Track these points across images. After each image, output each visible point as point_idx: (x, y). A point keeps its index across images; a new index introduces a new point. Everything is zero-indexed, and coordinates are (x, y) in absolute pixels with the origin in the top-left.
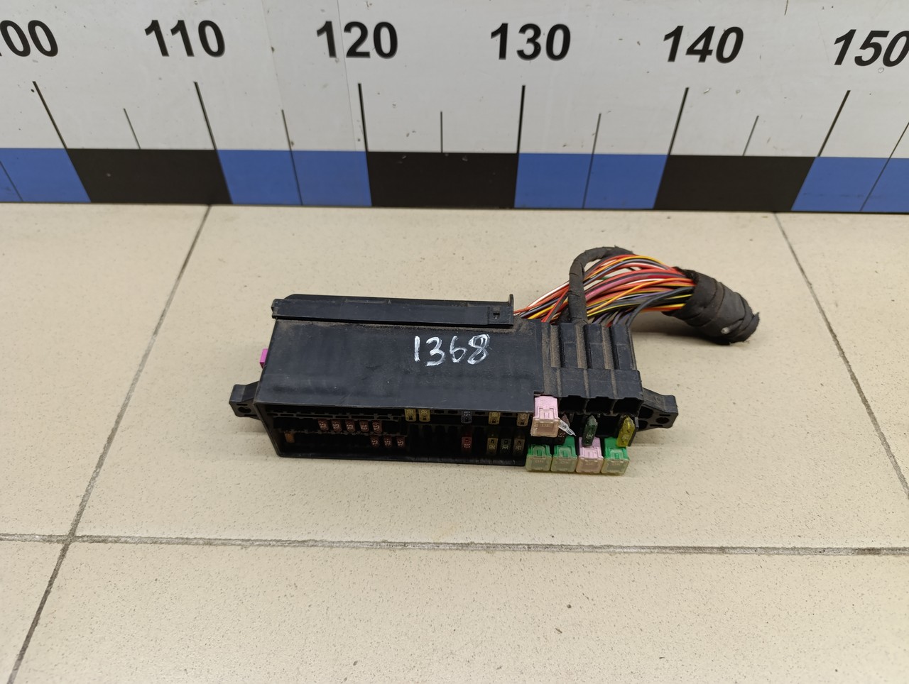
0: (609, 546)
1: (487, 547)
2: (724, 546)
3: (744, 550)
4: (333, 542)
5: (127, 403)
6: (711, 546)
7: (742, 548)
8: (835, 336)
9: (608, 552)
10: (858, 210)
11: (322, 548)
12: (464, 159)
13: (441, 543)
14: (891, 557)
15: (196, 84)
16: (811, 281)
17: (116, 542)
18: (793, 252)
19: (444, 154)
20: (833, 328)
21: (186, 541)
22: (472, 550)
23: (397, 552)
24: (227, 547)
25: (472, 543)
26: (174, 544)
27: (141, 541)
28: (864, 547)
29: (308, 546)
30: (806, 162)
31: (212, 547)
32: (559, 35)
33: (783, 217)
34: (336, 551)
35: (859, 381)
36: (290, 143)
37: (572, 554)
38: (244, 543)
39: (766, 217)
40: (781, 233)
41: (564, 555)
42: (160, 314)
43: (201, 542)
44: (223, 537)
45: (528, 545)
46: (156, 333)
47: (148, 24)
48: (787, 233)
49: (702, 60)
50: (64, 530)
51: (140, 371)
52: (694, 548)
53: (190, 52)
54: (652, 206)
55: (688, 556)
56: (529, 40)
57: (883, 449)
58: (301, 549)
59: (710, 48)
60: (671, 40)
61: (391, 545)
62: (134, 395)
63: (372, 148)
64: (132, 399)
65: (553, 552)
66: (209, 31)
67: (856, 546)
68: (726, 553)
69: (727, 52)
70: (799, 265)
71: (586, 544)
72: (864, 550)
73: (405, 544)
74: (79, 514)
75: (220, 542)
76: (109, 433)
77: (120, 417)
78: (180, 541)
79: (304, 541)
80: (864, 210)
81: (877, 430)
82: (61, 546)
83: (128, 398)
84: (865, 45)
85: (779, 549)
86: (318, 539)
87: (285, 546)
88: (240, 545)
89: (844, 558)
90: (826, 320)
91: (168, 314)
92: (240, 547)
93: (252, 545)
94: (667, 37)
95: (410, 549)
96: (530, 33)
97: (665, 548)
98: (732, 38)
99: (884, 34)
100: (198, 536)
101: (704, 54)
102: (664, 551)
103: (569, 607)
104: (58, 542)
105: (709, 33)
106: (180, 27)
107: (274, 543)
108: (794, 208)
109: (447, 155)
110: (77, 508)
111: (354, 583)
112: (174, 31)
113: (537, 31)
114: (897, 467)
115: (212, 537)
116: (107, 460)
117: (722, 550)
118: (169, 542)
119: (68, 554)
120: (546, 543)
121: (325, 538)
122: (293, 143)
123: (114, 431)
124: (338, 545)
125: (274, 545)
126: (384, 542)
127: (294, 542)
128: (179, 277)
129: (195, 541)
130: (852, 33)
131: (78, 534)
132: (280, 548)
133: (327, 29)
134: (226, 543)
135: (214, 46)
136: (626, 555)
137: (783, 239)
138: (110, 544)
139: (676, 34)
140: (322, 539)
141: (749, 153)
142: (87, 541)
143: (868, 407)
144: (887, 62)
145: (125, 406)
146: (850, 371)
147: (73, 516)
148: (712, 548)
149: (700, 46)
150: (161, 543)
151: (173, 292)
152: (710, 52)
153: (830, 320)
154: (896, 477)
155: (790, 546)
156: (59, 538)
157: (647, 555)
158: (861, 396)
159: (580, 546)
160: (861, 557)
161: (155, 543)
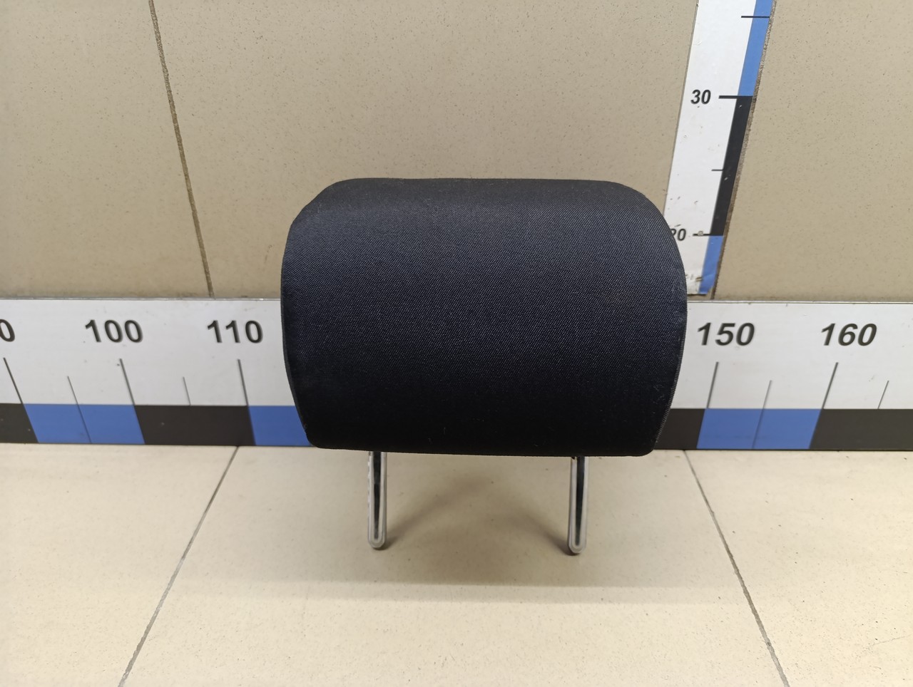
5: (156, 616)
8: (731, 557)
15: (239, 361)
16: (713, 510)
20: (731, 549)
30: (700, 413)
35: (750, 595)
39: (678, 457)
40: (690, 470)
42: (189, 541)
46: (184, 557)
47: (210, 323)
48: (695, 470)
51: (168, 589)
53: (237, 340)
66: (253, 327)
70: (704, 497)
76: (139, 641)
80: (756, 448)
81: (763, 636)
83: (157, 612)
84: (721, 332)
90: (725, 543)
91: (194, 541)
99: (733, 325)
106: (232, 325)
108: (699, 446)
112: (228, 327)
123: (143, 640)
130: (709, 325)
135: (255, 336)
144: (740, 343)
145: (154, 619)
146: (743, 586)
151: (200, 523)
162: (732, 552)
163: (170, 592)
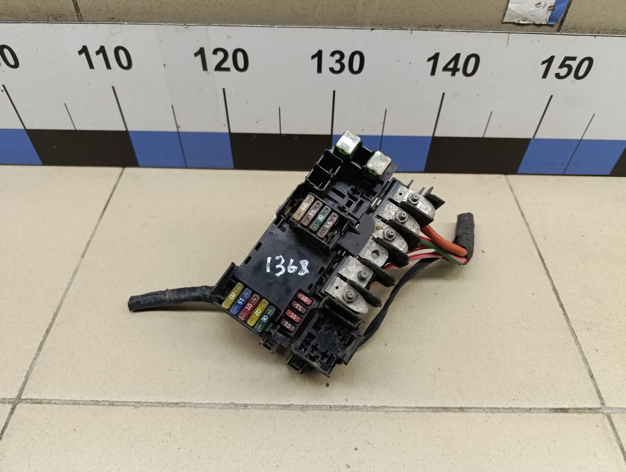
0: (385, 407)
1: (302, 408)
2: (463, 406)
3: (476, 409)
4: (197, 404)
5: (61, 306)
6: (453, 406)
7: (475, 408)
8: (543, 261)
9: (384, 411)
10: (561, 173)
11: (189, 408)
12: (295, 138)
13: (271, 405)
14: (575, 415)
15: (113, 87)
16: (528, 221)
17: (48, 403)
18: (517, 202)
19: (282, 134)
20: (542, 254)
21: (97, 403)
22: (292, 410)
23: (241, 411)
24: (125, 407)
25: (292, 405)
26: (87, 405)
27: (66, 403)
28: (557, 407)
29: (180, 406)
30: (526, 142)
31: (114, 407)
32: (357, 58)
33: (511, 177)
34: (198, 410)
35: (558, 292)
36: (178, 127)
37: (359, 413)
38: (136, 404)
39: (499, 178)
40: (509, 189)
41: (354, 413)
42: (86, 243)
43: (107, 403)
44: (122, 400)
45: (330, 406)
46: (83, 256)
47: (80, 48)
48: (514, 189)
49: (453, 74)
50: (14, 395)
51: (71, 283)
52: (443, 408)
53: (109, 67)
54: (423, 170)
55: (438, 414)
56: (337, 61)
57: (572, 339)
58: (175, 409)
59: (458, 67)
60: (432, 62)
61: (237, 406)
62: (66, 300)
63: (233, 131)
64: (64, 303)
65: (347, 411)
66: (122, 53)
67: (552, 406)
68: (464, 412)
69: (470, 70)
70: (521, 211)
71: (369, 405)
72: (557, 409)
73: (246, 406)
74: (25, 384)
75: (120, 403)
76: (48, 326)
77: (55, 315)
78: (93, 403)
79: (177, 403)
80: (565, 173)
81: (569, 326)
82: (10, 406)
83: (62, 302)
84: (562, 66)
85: (500, 408)
86: (187, 402)
87: (164, 407)
88: (133, 405)
89: (543, 415)
90: (538, 249)
91: (92, 244)
92: (133, 407)
93: (142, 405)
94: (429, 60)
95: (249, 408)
96: (337, 57)
97: (423, 408)
98: (472, 61)
99: (574, 59)
100: (104, 400)
101: (454, 71)
102: (422, 410)
103: (356, 449)
104: (9, 403)
105: (457, 57)
106: (102, 50)
107: (157, 404)
108: (519, 171)
109: (284, 136)
110: (23, 380)
111: (210, 433)
112: (98, 53)
113: (342, 55)
114: (581, 352)
115: (114, 400)
116: (45, 346)
117: (462, 409)
118: (85, 403)
119: (16, 411)
120: (342, 404)
121: (191, 401)
122: (179, 127)
123: (51, 325)
124: (200, 406)
125: (156, 406)
126: (232, 404)
127: (170, 403)
128: (101, 218)
129: (103, 403)
130: (552, 58)
131: (23, 397)
132: (160, 408)
133: (201, 52)
134: (124, 404)
135: (125, 63)
136: (396, 413)
137: (511, 193)
138: (44, 405)
139: (435, 58)
140: (189, 401)
141: (487, 135)
142: (29, 403)
143: (563, 309)
144: (577, 77)
145: (59, 307)
146: (552, 284)
147: (20, 385)
148: (455, 408)
149: (451, 66)
150: (79, 404)
151: (96, 228)
152: (458, 70)
153: (540, 249)
154: (580, 359)
155: (507, 407)
156: (10, 400)
157: (410, 413)
158: (559, 302)
159: (365, 407)
160: (555, 414)
161: (76, 404)
162: (543, 257)
163: (72, 285)
